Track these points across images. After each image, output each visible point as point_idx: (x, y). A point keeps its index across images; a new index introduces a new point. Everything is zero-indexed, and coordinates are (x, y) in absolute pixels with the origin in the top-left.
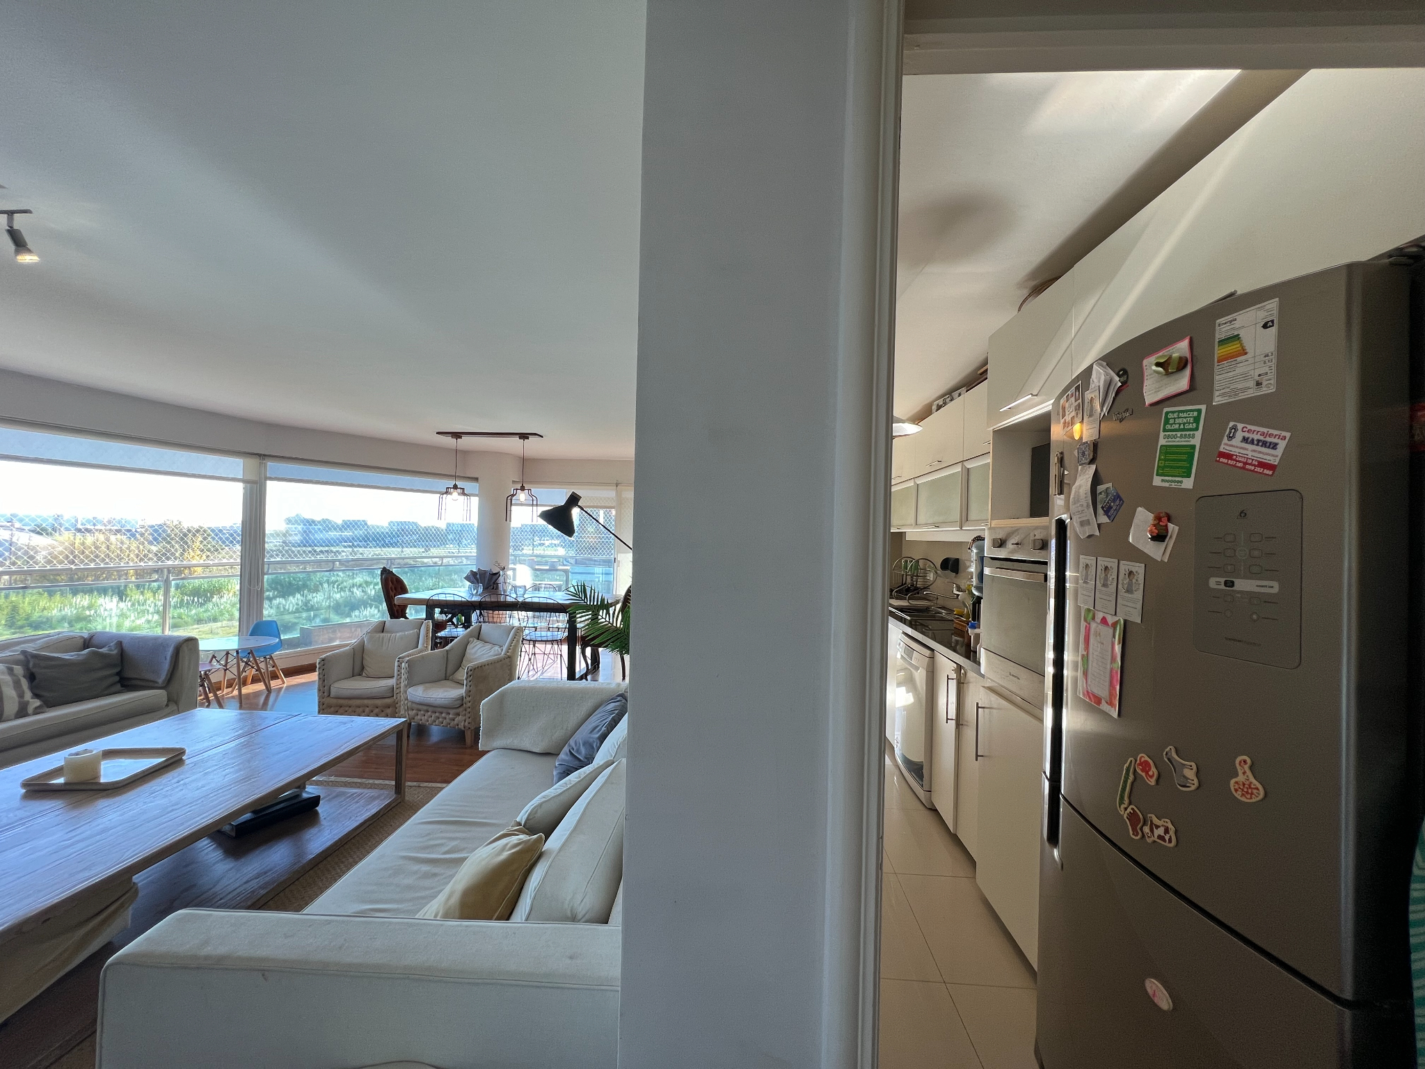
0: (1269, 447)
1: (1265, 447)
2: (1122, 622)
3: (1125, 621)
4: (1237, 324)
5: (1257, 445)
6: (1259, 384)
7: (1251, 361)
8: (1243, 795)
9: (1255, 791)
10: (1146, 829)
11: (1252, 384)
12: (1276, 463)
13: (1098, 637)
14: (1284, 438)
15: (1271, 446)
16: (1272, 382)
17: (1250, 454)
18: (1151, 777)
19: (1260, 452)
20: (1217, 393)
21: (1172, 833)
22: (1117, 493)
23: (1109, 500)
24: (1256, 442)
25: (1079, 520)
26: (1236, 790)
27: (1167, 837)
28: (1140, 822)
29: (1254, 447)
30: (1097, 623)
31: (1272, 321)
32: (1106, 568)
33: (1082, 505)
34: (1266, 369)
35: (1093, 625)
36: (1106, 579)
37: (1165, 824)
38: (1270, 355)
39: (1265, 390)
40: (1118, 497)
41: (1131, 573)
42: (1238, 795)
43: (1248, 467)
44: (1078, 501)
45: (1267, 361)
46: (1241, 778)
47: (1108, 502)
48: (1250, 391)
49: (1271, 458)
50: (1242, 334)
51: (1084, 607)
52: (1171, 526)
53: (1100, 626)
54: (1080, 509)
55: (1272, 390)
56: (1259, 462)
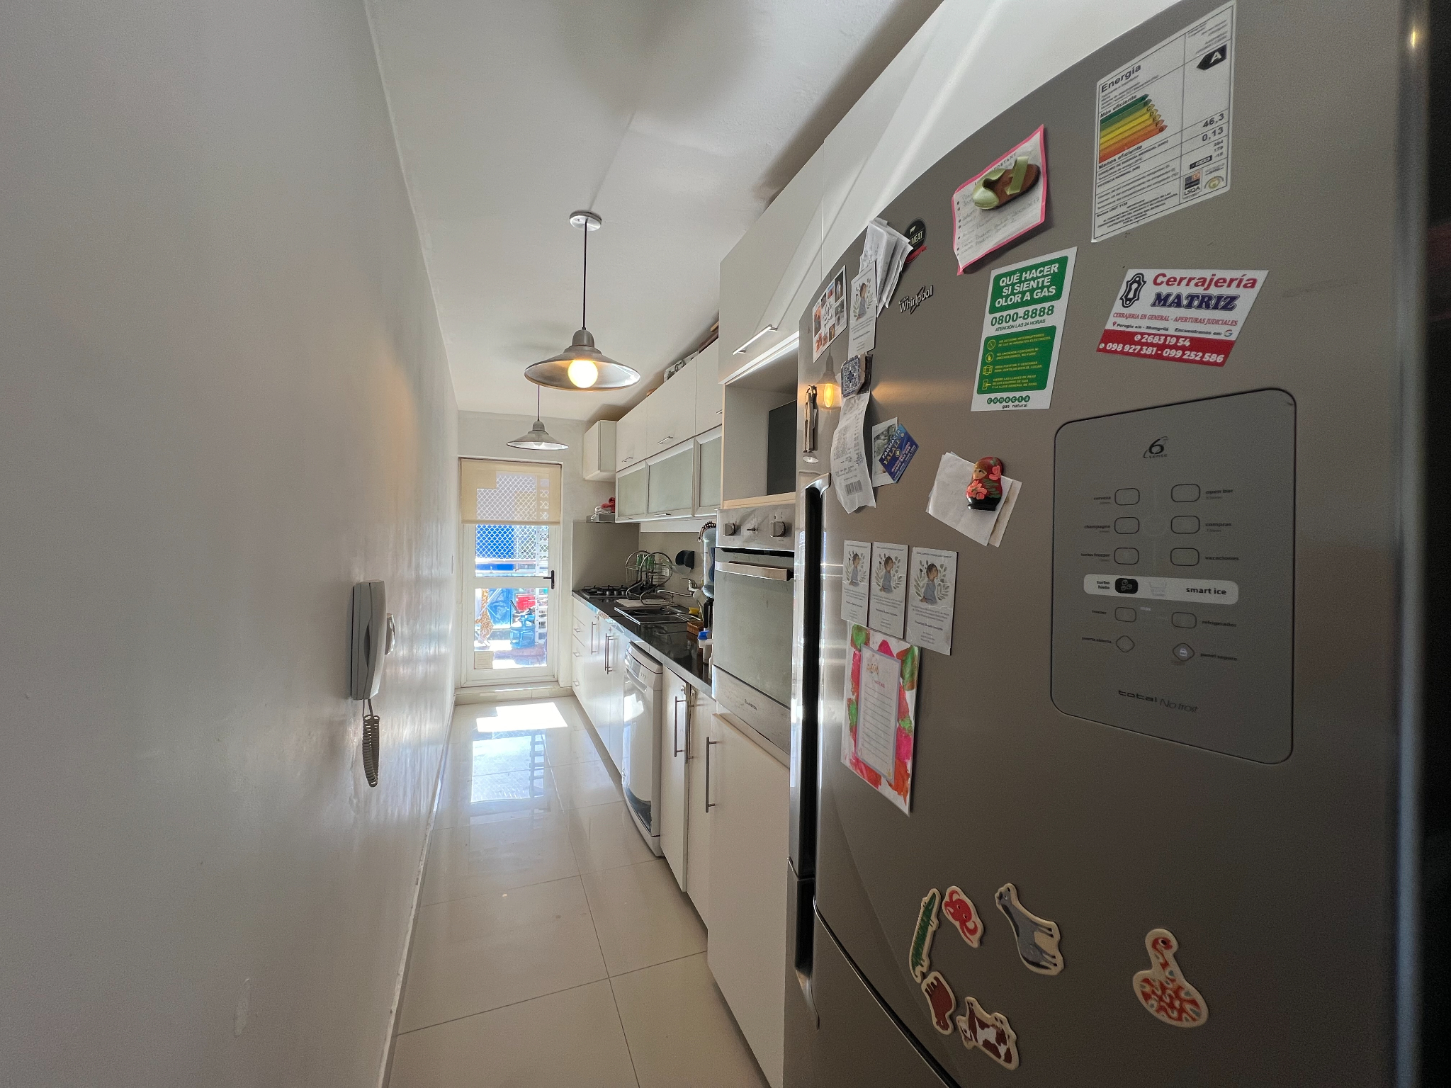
0: (1216, 307)
1: (1208, 307)
2: (916, 650)
3: (922, 650)
4: (1142, 77)
5: (1189, 306)
6: (1191, 183)
7: (1173, 141)
8: (1161, 1009)
9: (1188, 1007)
10: (963, 1022)
11: (1176, 186)
12: (1233, 338)
13: (875, 673)
14: (1253, 283)
15: (1222, 303)
16: (1222, 173)
17: (1172, 328)
18: (973, 932)
19: (1196, 320)
20: (1099, 221)
21: (1011, 1044)
22: (906, 434)
23: (893, 446)
24: (1185, 302)
25: (844, 485)
26: (1147, 997)
27: (1002, 1049)
28: (951, 1007)
29: (1182, 312)
30: (873, 650)
31: (1222, 51)
32: (888, 560)
33: (850, 459)
34: (1209, 150)
35: (866, 654)
36: (888, 577)
37: (998, 1024)
38: (1217, 118)
39: (1204, 193)
40: (908, 439)
41: (931, 568)
42: (1151, 1006)
43: (1166, 353)
44: (843, 452)
45: (1210, 134)
46: (1154, 973)
47: (891, 451)
48: (1170, 203)
49: (1222, 329)
50: (1152, 92)
51: (851, 623)
52: (1007, 482)
53: (878, 656)
54: (847, 464)
55: (1223, 188)
56: (1192, 339)
